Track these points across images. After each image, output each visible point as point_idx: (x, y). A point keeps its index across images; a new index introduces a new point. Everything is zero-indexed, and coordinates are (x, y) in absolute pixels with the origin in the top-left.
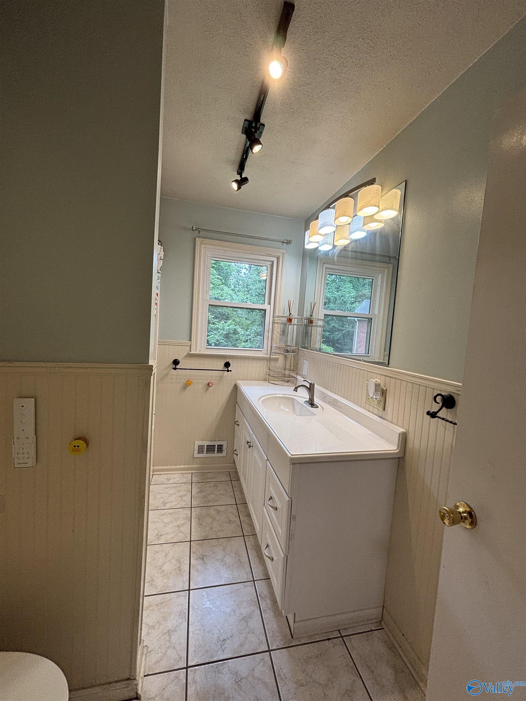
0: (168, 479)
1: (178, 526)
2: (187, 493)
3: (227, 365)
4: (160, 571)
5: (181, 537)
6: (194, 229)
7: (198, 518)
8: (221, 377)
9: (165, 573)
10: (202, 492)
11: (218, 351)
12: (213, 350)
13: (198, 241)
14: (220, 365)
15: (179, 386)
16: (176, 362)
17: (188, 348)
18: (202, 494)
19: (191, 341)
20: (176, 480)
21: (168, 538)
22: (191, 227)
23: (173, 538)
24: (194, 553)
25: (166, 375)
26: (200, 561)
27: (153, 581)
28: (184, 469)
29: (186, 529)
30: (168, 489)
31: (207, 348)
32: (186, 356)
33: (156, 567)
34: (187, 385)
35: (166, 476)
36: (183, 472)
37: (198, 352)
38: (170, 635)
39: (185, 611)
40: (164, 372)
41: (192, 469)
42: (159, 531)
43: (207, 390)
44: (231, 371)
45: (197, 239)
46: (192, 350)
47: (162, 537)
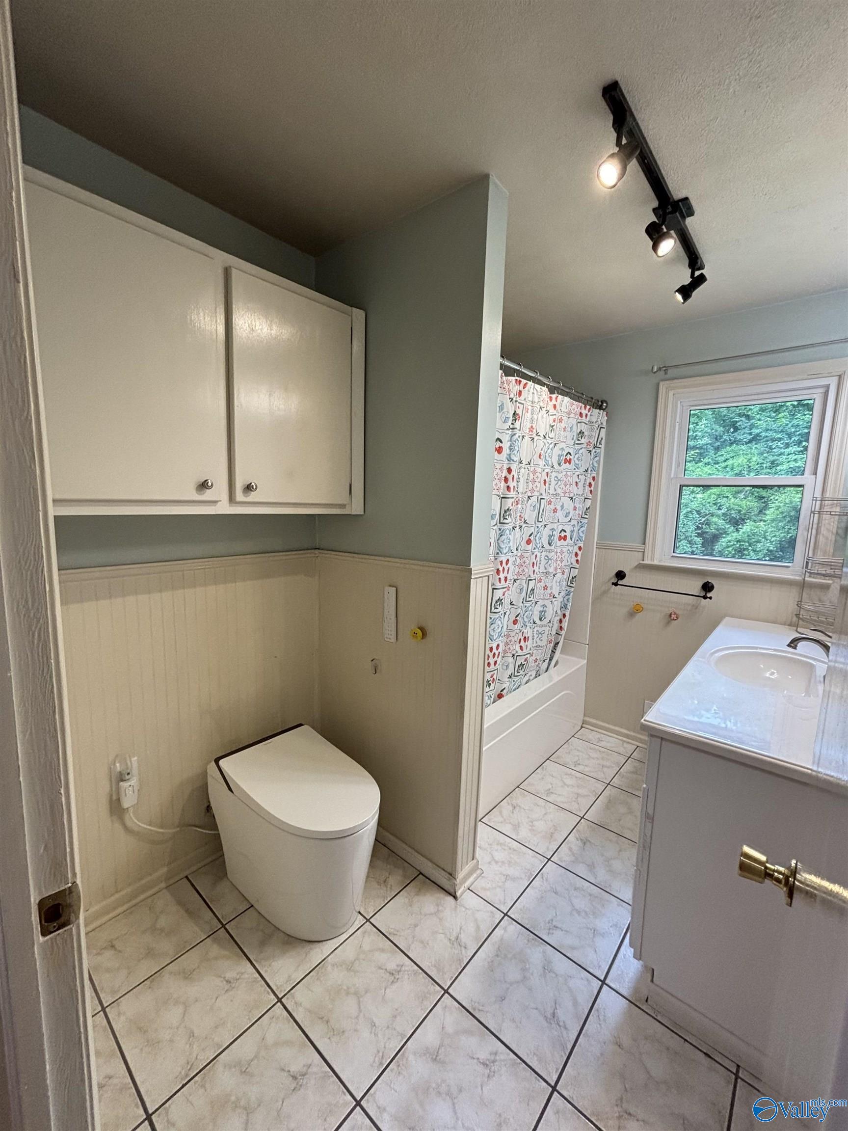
0: (600, 740)
1: (578, 795)
2: (614, 766)
3: (707, 587)
4: (530, 824)
5: (574, 807)
6: (655, 369)
7: (610, 800)
8: (696, 607)
9: (534, 828)
10: (637, 774)
11: (692, 562)
12: (683, 559)
13: (663, 386)
14: (695, 587)
15: (624, 611)
16: (620, 575)
17: (641, 554)
18: (635, 776)
19: (644, 544)
20: (608, 745)
21: (559, 800)
22: (651, 368)
23: (563, 802)
24: (578, 831)
25: (605, 592)
26: (579, 843)
27: (519, 827)
28: (627, 736)
29: (585, 803)
30: (591, 751)
31: (673, 556)
32: (636, 567)
33: (528, 817)
34: (635, 611)
35: (598, 736)
36: (625, 739)
37: (656, 562)
38: (506, 879)
39: (533, 873)
40: (603, 588)
41: (641, 741)
42: (552, 787)
43: (668, 623)
44: (710, 598)
45: (661, 384)
46: (646, 558)
47: (552, 795)
